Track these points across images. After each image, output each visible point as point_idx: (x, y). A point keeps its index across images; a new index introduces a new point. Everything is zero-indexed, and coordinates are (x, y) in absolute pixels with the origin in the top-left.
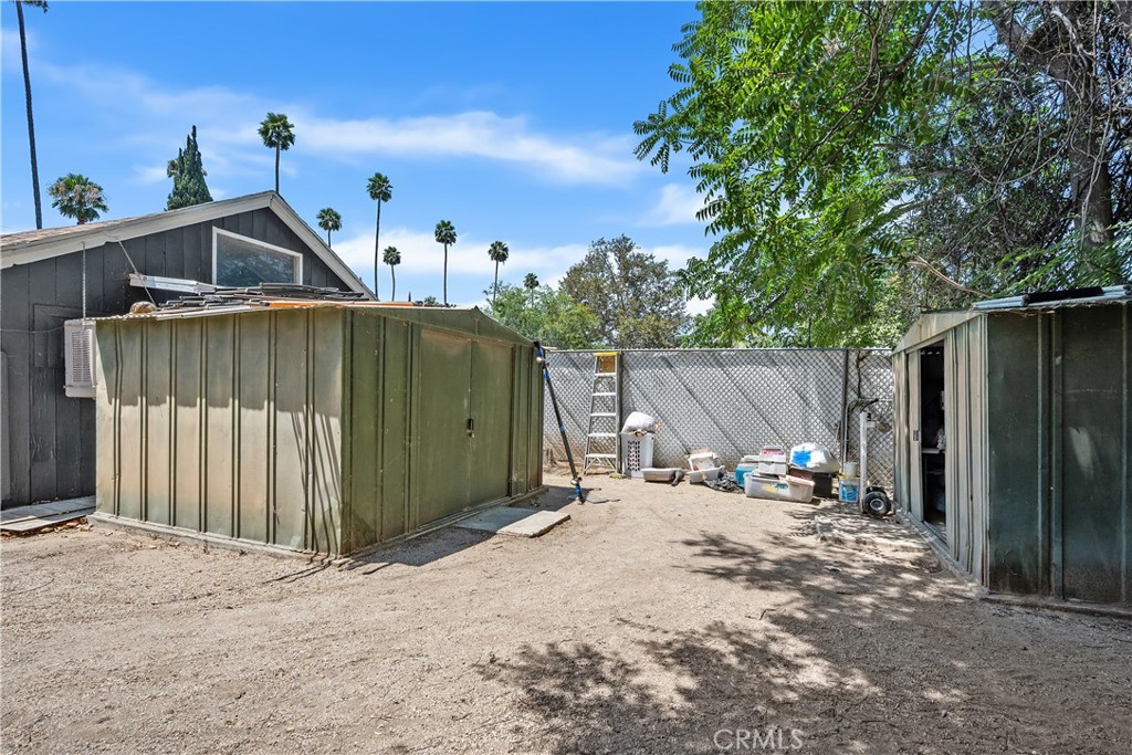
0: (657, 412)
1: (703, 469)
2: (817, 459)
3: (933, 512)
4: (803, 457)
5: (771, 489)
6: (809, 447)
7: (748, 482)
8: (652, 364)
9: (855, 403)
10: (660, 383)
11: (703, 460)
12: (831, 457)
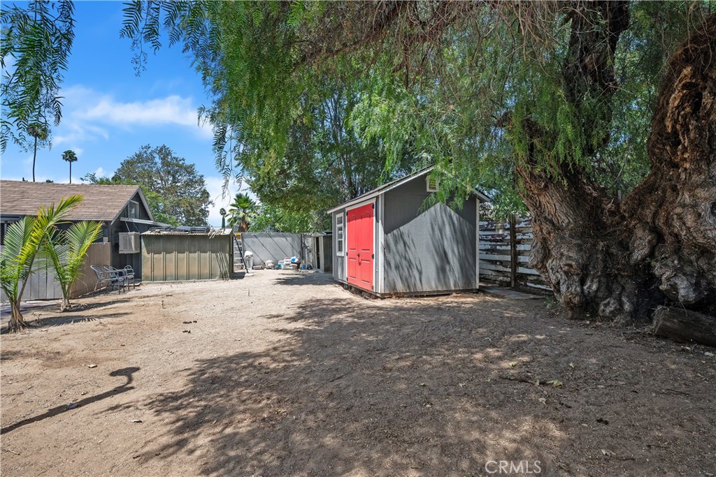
0: (253, 251)
1: (270, 265)
2: (296, 260)
3: (319, 267)
4: (294, 260)
5: (288, 267)
6: (295, 257)
7: (282, 267)
8: (251, 237)
9: (303, 246)
10: (253, 242)
11: (269, 263)
12: (299, 259)
